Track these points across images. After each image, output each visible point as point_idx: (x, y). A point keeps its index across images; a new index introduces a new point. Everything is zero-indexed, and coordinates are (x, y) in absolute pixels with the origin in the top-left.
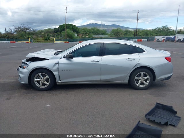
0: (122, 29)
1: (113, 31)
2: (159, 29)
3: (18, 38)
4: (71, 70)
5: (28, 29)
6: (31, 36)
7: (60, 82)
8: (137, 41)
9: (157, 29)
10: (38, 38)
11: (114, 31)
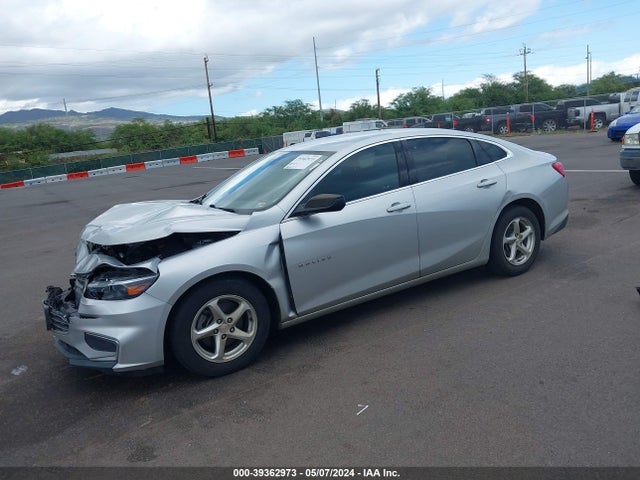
0: (150, 122)
1: (120, 130)
2: (278, 110)
4: (329, 258)
7: (292, 314)
8: (227, 156)
9: (273, 113)
11: (122, 132)
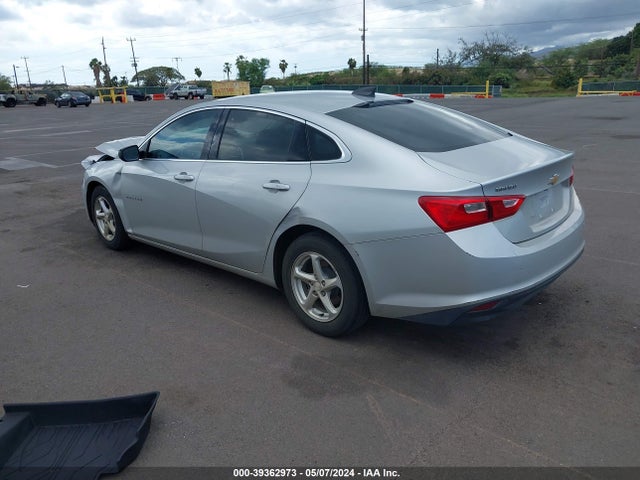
3: (467, 82)
5: (507, 50)
6: (510, 74)
7: (130, 231)
10: (532, 80)
